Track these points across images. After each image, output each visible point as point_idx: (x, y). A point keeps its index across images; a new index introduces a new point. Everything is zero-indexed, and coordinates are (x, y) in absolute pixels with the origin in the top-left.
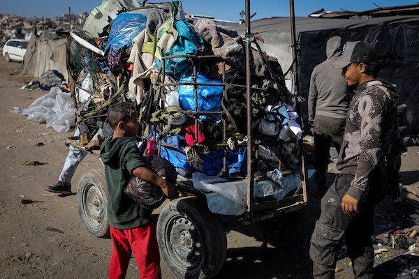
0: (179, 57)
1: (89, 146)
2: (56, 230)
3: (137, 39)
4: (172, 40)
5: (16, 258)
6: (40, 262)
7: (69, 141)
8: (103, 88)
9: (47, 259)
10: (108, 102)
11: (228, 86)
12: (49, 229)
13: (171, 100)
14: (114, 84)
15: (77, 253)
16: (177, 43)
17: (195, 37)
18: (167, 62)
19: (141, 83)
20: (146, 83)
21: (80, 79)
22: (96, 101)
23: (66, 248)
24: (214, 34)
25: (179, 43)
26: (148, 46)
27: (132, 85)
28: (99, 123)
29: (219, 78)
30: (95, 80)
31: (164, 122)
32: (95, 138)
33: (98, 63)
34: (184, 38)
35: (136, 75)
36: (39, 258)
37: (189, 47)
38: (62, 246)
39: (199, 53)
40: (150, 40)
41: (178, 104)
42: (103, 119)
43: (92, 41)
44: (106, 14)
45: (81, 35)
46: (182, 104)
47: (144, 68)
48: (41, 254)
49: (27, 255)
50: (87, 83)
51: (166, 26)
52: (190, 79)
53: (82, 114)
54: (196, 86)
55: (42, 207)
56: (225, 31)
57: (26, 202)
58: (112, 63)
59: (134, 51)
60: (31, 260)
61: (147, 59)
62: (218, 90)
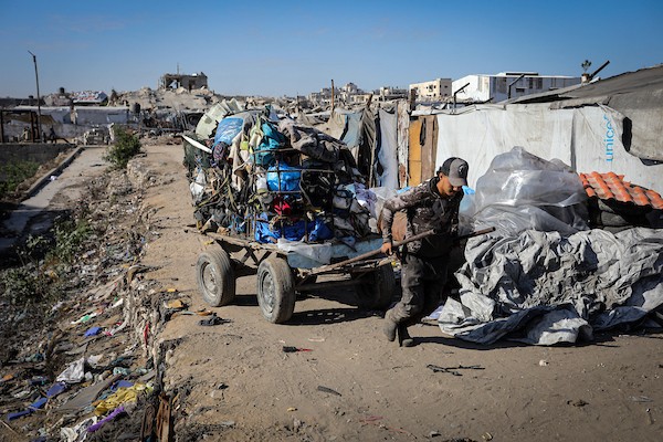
0: (264, 151)
1: (203, 230)
2: (330, 390)
3: (235, 140)
4: (259, 139)
5: (282, 427)
6: (313, 434)
7: (187, 228)
8: (212, 181)
9: (321, 430)
10: (218, 191)
11: (303, 171)
12: (321, 388)
13: (260, 184)
14: (221, 176)
15: (361, 424)
16: (262, 141)
17: (276, 135)
18: (257, 156)
19: (239, 173)
20: (244, 174)
21: (194, 175)
22: (207, 191)
23: (345, 416)
24: (291, 132)
25: (265, 141)
26: (244, 144)
27: (234, 177)
28: (212, 211)
29: (297, 165)
30: (206, 174)
31: (257, 201)
32: (208, 222)
33: (208, 160)
34: (268, 137)
35: (235, 167)
36: (311, 429)
37: (272, 143)
38: (340, 414)
39: (280, 147)
40: (246, 140)
41: (266, 187)
42: (214, 206)
43: (203, 142)
44: (214, 118)
45: (194, 137)
46: (269, 186)
47: (242, 162)
48: (313, 423)
49: (296, 423)
50: (200, 177)
51: (255, 128)
52: (274, 168)
53: (197, 204)
54: (279, 172)
55: (310, 358)
56: (301, 129)
57: (287, 350)
58: (217, 159)
59: (233, 149)
60: (301, 431)
61: (244, 154)
62: (296, 174)
